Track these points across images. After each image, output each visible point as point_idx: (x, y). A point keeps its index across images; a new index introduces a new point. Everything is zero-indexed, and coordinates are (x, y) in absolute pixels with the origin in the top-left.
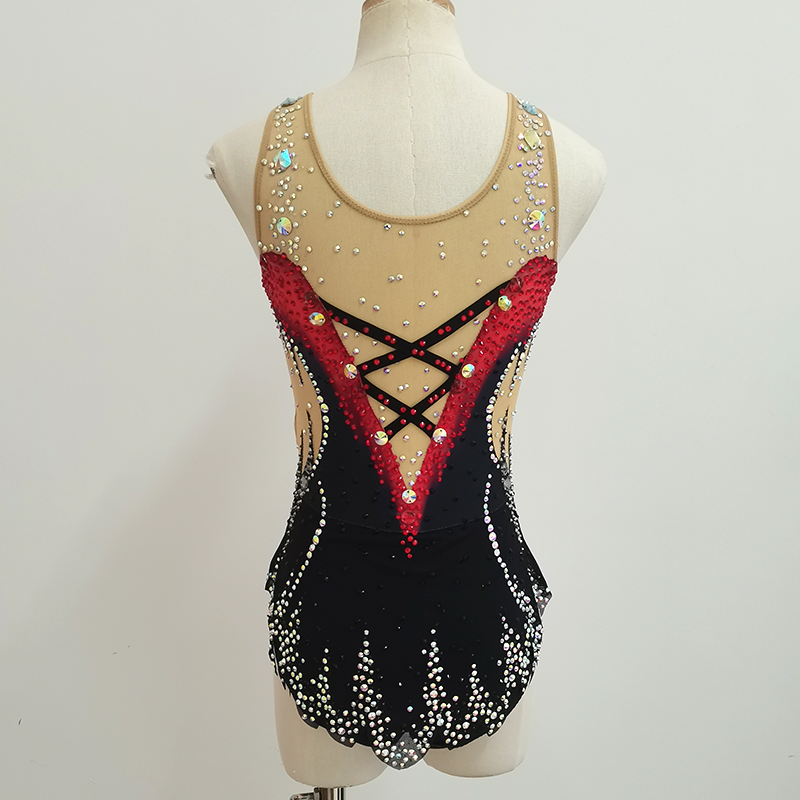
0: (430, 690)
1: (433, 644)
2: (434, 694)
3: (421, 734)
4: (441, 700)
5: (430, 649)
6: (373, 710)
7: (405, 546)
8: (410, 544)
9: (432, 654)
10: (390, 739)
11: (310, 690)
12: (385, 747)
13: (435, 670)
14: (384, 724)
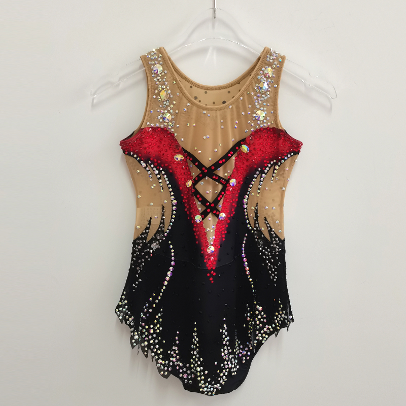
0: (224, 350)
1: (225, 326)
2: (226, 352)
3: (222, 374)
4: (229, 354)
5: (223, 328)
6: (199, 366)
7: (210, 277)
8: (212, 275)
9: (224, 331)
10: (208, 382)
11: (166, 357)
12: (205, 387)
13: (226, 339)
14: (204, 375)
